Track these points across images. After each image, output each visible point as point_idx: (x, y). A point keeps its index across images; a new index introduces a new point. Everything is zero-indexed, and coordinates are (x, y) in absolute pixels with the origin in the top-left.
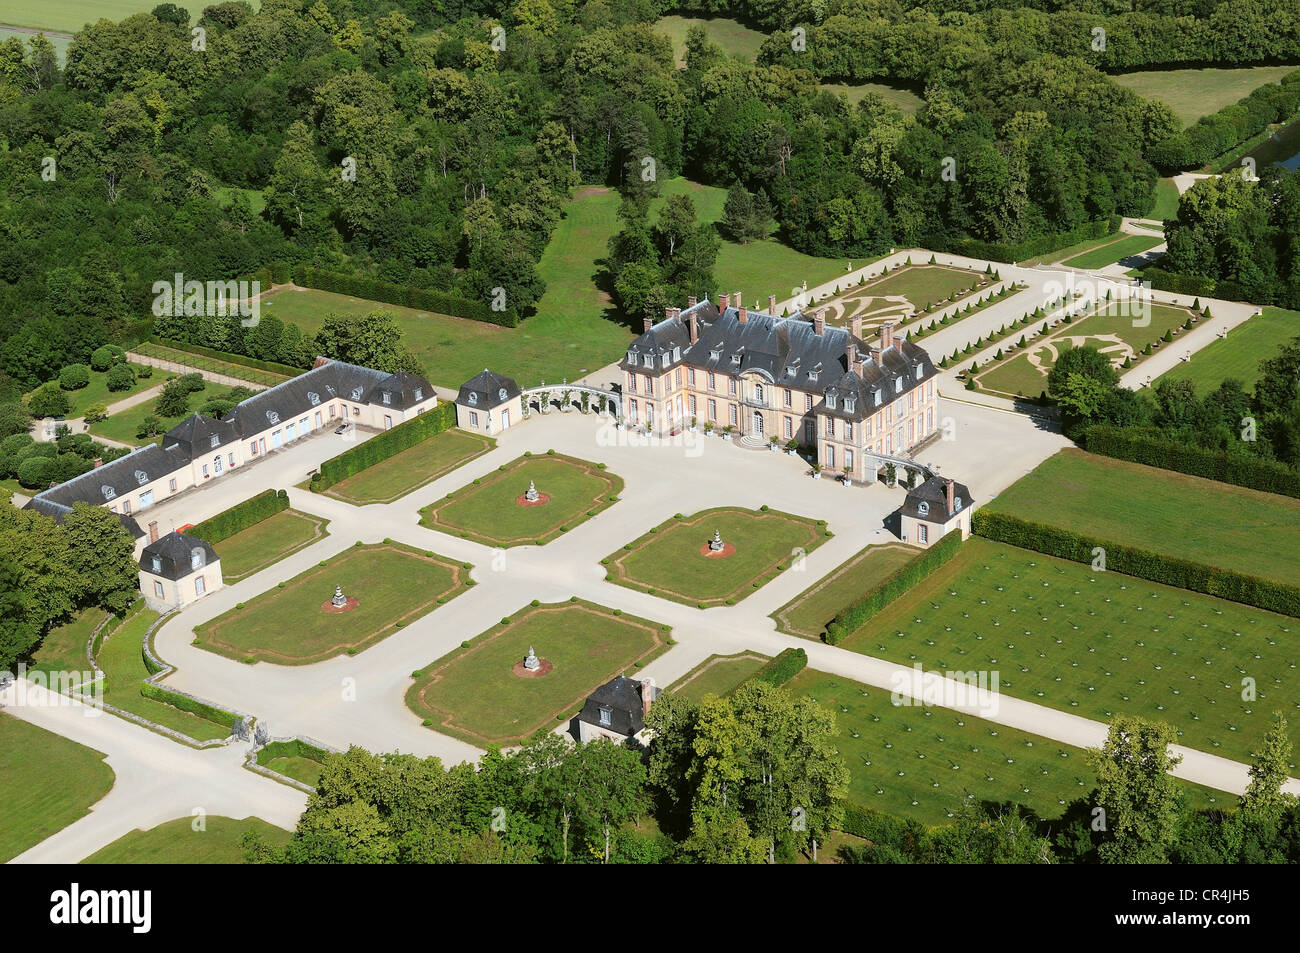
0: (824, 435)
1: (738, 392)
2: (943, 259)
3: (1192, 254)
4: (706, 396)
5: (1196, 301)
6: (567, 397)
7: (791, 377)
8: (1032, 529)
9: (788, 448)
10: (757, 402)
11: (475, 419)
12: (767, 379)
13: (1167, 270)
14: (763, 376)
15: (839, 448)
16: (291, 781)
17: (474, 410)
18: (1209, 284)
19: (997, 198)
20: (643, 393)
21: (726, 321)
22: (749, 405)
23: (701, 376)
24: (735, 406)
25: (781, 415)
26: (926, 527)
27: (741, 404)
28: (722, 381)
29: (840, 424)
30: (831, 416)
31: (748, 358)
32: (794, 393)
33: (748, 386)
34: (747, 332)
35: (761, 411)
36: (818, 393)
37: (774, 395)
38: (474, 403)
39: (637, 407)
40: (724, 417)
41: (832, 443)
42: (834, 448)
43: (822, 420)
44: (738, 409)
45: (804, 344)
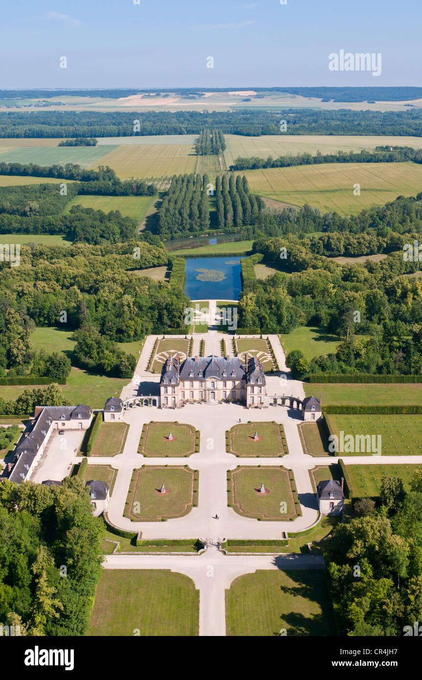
0: (249, 394)
1: (203, 386)
2: (167, 336)
3: (251, 322)
4: (189, 391)
5: (261, 336)
6: (135, 402)
7: (225, 377)
8: (342, 407)
9: (227, 401)
10: (212, 388)
11: (113, 417)
12: (217, 379)
13: (244, 328)
14: (215, 378)
15: (256, 397)
16: (251, 553)
17: (113, 413)
18: (259, 330)
19: (179, 314)
20: (170, 394)
21: (190, 362)
22: (208, 390)
23: (187, 384)
24: (202, 392)
25: (222, 391)
26: (314, 414)
27: (205, 390)
28: (197, 384)
29: (256, 388)
30: (253, 387)
31: (207, 373)
32: (227, 382)
33: (209, 383)
34: (200, 364)
35: (214, 391)
36: (237, 380)
37: (220, 384)
38: (113, 410)
39: (167, 399)
40: (197, 397)
41: (253, 396)
42: (253, 397)
43: (249, 389)
44: (203, 392)
45: (224, 365)
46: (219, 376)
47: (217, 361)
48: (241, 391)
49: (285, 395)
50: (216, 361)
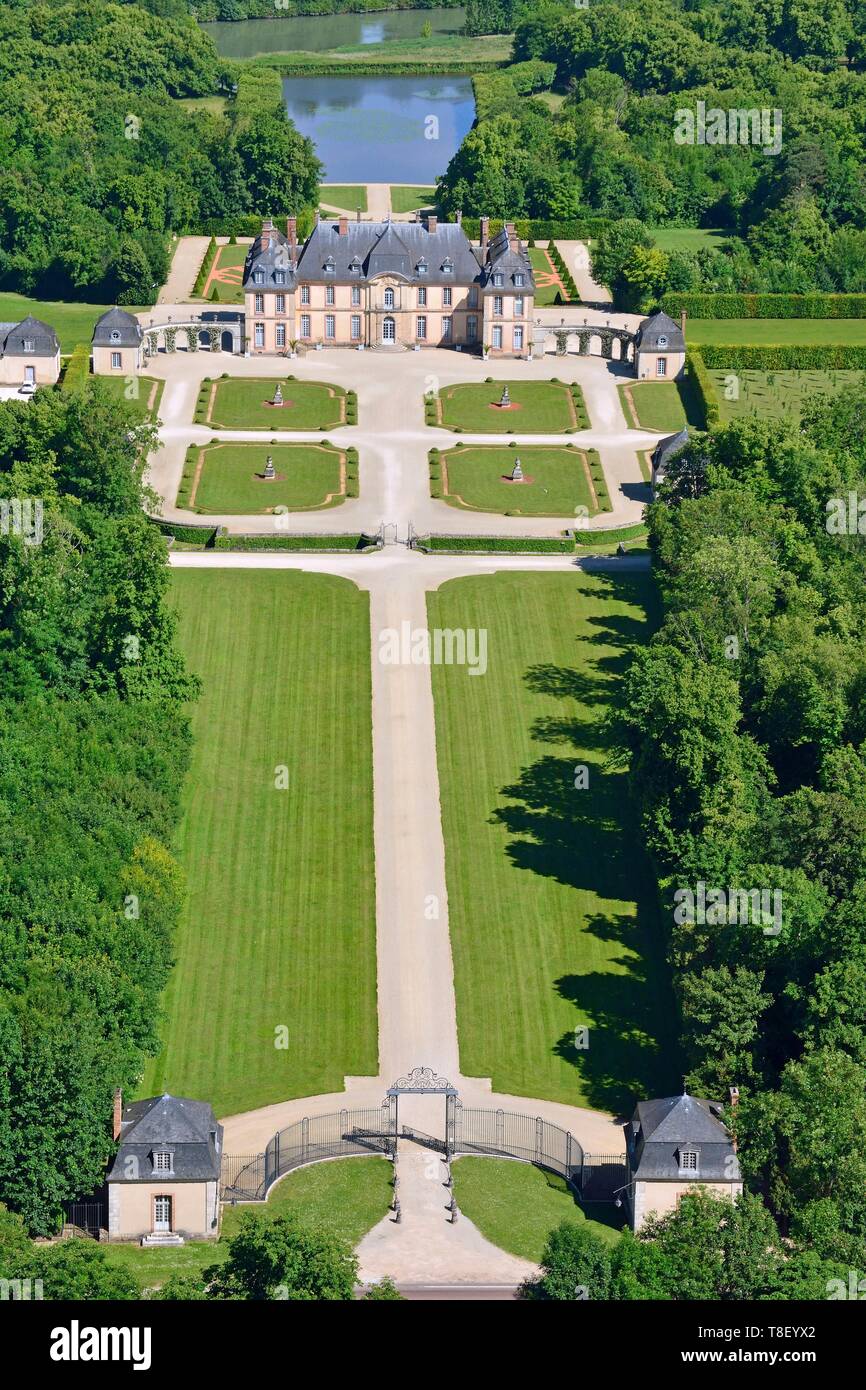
0: (490, 319)
1: (362, 301)
4: (323, 313)
5: (532, 242)
7: (424, 276)
10: (388, 307)
11: (118, 359)
12: (402, 279)
14: (394, 277)
15: (507, 327)
17: (118, 350)
20: (272, 314)
21: (324, 236)
22: (378, 312)
23: (318, 293)
24: (359, 317)
25: (414, 316)
26: (664, 359)
27: (368, 313)
28: (344, 293)
29: (508, 301)
30: (499, 297)
31: (374, 263)
32: (430, 290)
33: (377, 294)
34: (352, 242)
35: (393, 315)
36: (459, 284)
37: (408, 296)
38: (118, 341)
39: (263, 331)
40: (344, 333)
41: (499, 324)
42: (500, 327)
43: (489, 302)
44: (363, 318)
45: (420, 244)
46: (407, 272)
47: (402, 232)
48: (468, 317)
49: (588, 324)
50: (399, 234)
